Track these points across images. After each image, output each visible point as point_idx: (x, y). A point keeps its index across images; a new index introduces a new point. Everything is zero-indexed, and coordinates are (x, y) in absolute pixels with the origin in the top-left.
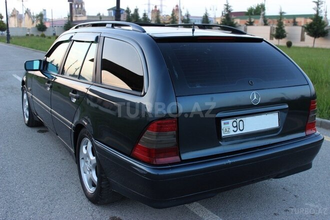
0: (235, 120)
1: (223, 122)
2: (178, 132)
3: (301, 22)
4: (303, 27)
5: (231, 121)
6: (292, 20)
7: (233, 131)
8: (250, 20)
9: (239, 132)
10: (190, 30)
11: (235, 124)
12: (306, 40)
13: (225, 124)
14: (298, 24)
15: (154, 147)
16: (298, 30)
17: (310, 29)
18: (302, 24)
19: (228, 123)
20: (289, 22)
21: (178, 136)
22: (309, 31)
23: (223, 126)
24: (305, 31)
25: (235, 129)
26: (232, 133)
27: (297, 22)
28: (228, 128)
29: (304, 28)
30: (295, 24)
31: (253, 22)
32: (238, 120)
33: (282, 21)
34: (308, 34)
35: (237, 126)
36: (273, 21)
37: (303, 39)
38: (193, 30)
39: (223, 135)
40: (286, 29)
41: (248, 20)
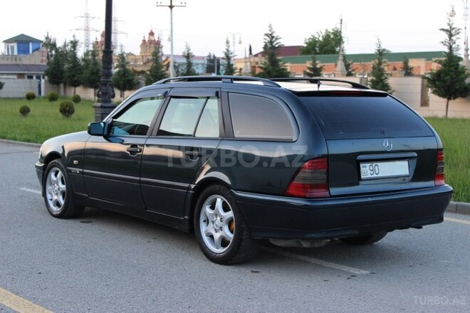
0: (371, 164)
1: (361, 165)
2: (328, 170)
3: (419, 67)
4: (424, 78)
5: (368, 165)
6: (400, 64)
7: (370, 174)
8: (314, 64)
9: (375, 175)
10: (316, 85)
11: (371, 168)
12: (430, 104)
13: (363, 167)
14: (414, 72)
15: (309, 182)
16: (415, 84)
17: (437, 83)
18: (422, 73)
19: (366, 167)
20: (395, 69)
21: (328, 173)
22: (436, 86)
23: (362, 169)
24: (428, 86)
25: (372, 172)
26: (370, 176)
27: (411, 69)
28: (366, 170)
29: (426, 81)
30: (408, 72)
31: (321, 69)
32: (374, 164)
33: (382, 66)
34: (434, 92)
35: (373, 170)
36: (364, 66)
37: (425, 103)
38: (319, 86)
39: (362, 177)
40: (391, 81)
41: (309, 64)
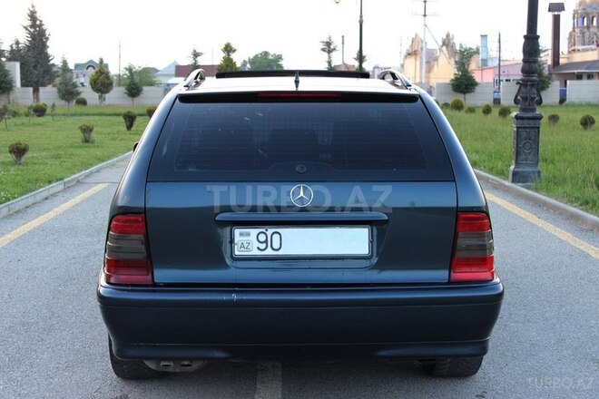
0: (264, 230)
1: (237, 231)
2: (147, 236)
5: (254, 232)
7: (258, 248)
9: (269, 252)
11: (262, 238)
13: (241, 234)
19: (248, 234)
21: (147, 243)
23: (237, 238)
25: (263, 246)
26: (256, 252)
28: (248, 243)
32: (270, 231)
35: (266, 242)
38: (297, 82)
39: (237, 253)
